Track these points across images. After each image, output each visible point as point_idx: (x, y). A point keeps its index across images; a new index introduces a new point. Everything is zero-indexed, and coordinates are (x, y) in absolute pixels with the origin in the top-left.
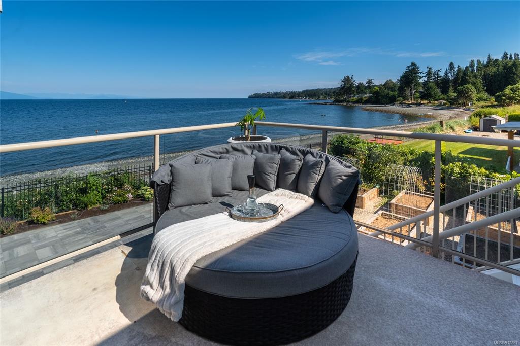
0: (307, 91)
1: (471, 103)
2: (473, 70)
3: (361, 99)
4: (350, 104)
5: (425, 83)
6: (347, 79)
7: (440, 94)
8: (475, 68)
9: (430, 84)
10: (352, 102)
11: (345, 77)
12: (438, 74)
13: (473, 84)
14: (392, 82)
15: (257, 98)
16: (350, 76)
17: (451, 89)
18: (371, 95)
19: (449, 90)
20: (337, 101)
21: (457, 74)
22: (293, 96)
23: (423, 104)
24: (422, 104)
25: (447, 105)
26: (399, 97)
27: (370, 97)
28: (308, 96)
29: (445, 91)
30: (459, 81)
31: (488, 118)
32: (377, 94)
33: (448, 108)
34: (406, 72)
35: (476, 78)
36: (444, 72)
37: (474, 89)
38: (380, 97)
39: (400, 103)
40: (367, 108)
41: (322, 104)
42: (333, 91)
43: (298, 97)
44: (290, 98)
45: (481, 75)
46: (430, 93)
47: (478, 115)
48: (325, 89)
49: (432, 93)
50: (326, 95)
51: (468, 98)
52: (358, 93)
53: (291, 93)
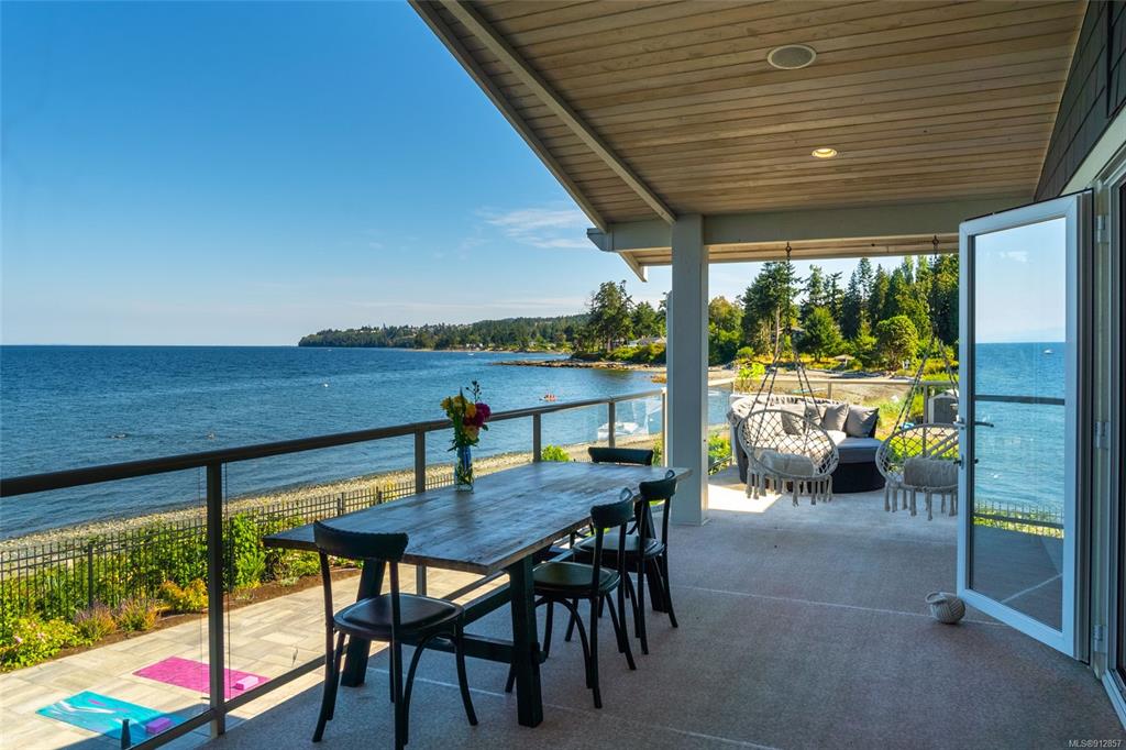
0: (488, 324)
1: (908, 362)
2: (909, 278)
3: (647, 352)
4: (618, 364)
5: (807, 311)
6: (608, 293)
7: (839, 338)
8: (914, 273)
9: (819, 312)
10: (623, 359)
11: (603, 286)
12: (834, 286)
13: (911, 313)
14: (725, 304)
15: (331, 344)
16: (617, 284)
17: (865, 324)
19: (859, 327)
20: (581, 358)
21: (876, 286)
22: (446, 339)
23: (803, 364)
24: (800, 364)
25: (856, 368)
26: (743, 345)
28: (493, 340)
29: (850, 331)
30: (881, 306)
31: (942, 396)
33: (860, 375)
34: (761, 276)
35: (916, 298)
36: (848, 280)
37: (912, 328)
42: (564, 325)
43: (463, 342)
44: (437, 347)
45: (926, 291)
46: (819, 336)
47: (924, 389)
48: (538, 320)
49: (823, 336)
50: (544, 336)
51: (901, 350)
52: (638, 334)
53: (439, 330)
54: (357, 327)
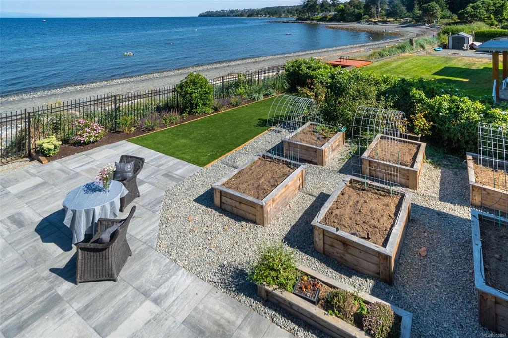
0: (267, 9)
1: (436, 20)
3: (326, 17)
4: (314, 22)
5: (391, 2)
7: (406, 12)
9: (396, 2)
10: (316, 20)
13: (437, 2)
15: (210, 16)
17: (416, 6)
18: (336, 13)
19: (414, 7)
20: (300, 19)
22: (251, 14)
23: (390, 21)
24: (388, 21)
25: (413, 23)
26: (364, 15)
27: (335, 14)
28: (269, 14)
29: (410, 9)
31: (456, 35)
32: (342, 11)
33: (414, 26)
37: (437, 7)
38: (345, 15)
39: (366, 21)
40: (332, 26)
41: (283, 22)
42: (295, 8)
43: (258, 15)
44: (248, 16)
46: (396, 11)
47: (446, 32)
48: (287, 7)
49: (398, 11)
50: (288, 12)
51: (433, 16)
52: (323, 11)
53: (249, 11)
54: (219, 10)
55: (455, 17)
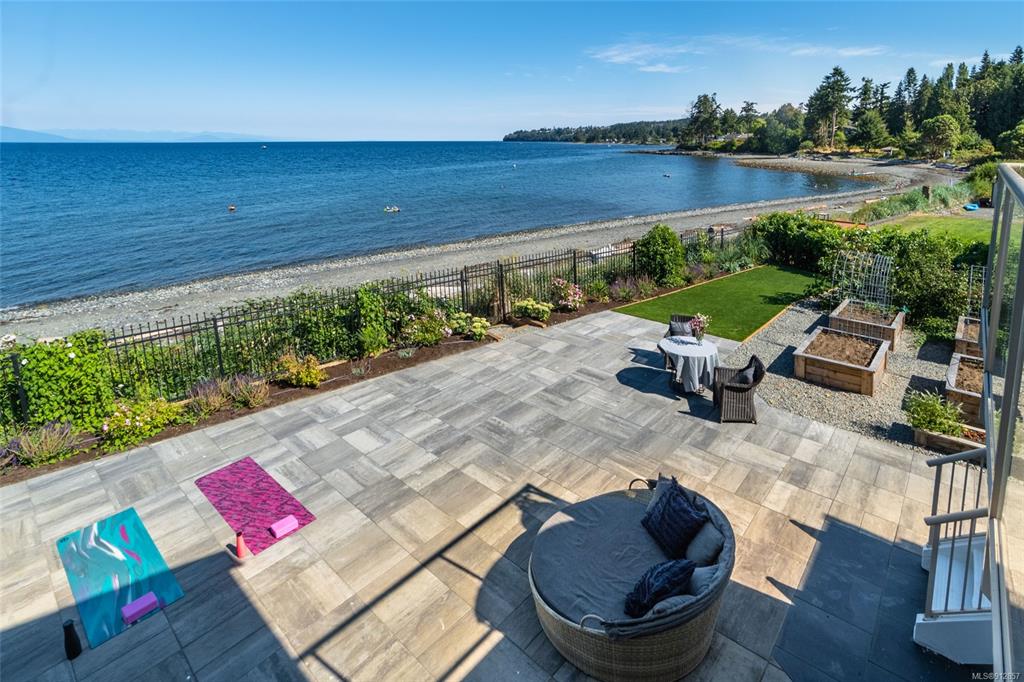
0: (620, 126)
1: (949, 153)
2: (950, 85)
3: (731, 144)
4: (710, 153)
5: (857, 114)
6: (704, 102)
7: (886, 134)
8: (954, 81)
9: (870, 114)
10: (713, 149)
11: (699, 97)
12: (882, 93)
13: (953, 113)
14: (792, 109)
15: (523, 140)
16: (710, 96)
17: (909, 123)
18: (751, 135)
19: (904, 125)
20: (684, 147)
21: (920, 93)
22: (593, 136)
23: (854, 154)
24: (851, 154)
25: (900, 157)
26: (805, 139)
27: (749, 139)
28: (624, 137)
29: (895, 127)
30: (923, 108)
32: (761, 133)
33: (903, 163)
34: (822, 87)
35: (958, 101)
36: (896, 89)
37: (955, 124)
38: (768, 141)
39: (808, 153)
40: (745, 161)
41: (654, 153)
42: (671, 126)
43: (604, 138)
44: (588, 141)
45: (968, 95)
46: (869, 132)
48: (654, 123)
49: (873, 132)
50: (658, 134)
51: (944, 143)
52: (725, 132)
53: (589, 130)
54: (537, 129)
55: (988, 145)
